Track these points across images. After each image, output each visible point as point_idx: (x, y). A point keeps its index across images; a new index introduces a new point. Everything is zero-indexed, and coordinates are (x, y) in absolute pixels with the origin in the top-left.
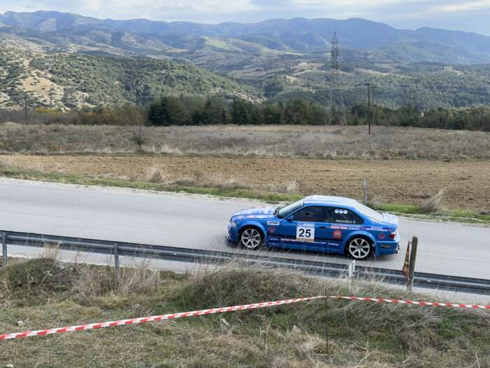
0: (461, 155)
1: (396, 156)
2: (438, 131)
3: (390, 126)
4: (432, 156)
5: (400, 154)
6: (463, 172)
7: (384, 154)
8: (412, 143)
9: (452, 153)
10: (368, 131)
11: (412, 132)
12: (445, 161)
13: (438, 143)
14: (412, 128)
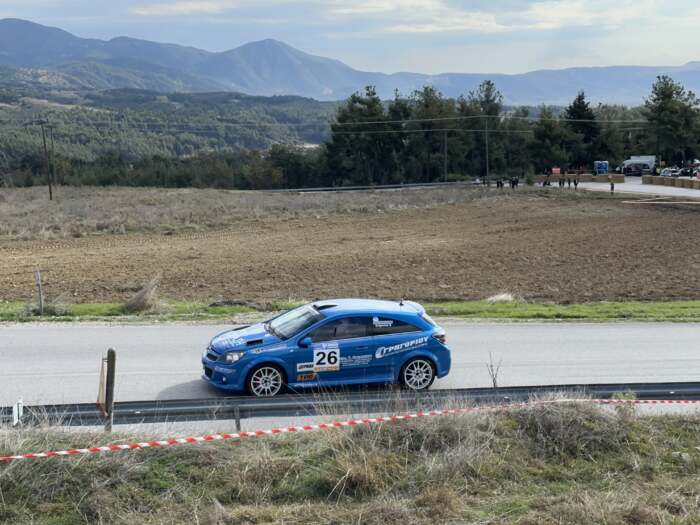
0: (187, 224)
1: (93, 230)
2: (154, 191)
3: (83, 187)
4: (146, 228)
5: (100, 228)
6: (192, 249)
7: (75, 229)
8: (117, 210)
9: (174, 222)
10: (49, 195)
11: (115, 193)
12: (166, 234)
13: (154, 209)
14: (116, 187)
